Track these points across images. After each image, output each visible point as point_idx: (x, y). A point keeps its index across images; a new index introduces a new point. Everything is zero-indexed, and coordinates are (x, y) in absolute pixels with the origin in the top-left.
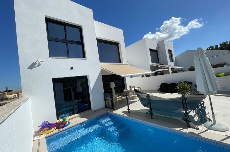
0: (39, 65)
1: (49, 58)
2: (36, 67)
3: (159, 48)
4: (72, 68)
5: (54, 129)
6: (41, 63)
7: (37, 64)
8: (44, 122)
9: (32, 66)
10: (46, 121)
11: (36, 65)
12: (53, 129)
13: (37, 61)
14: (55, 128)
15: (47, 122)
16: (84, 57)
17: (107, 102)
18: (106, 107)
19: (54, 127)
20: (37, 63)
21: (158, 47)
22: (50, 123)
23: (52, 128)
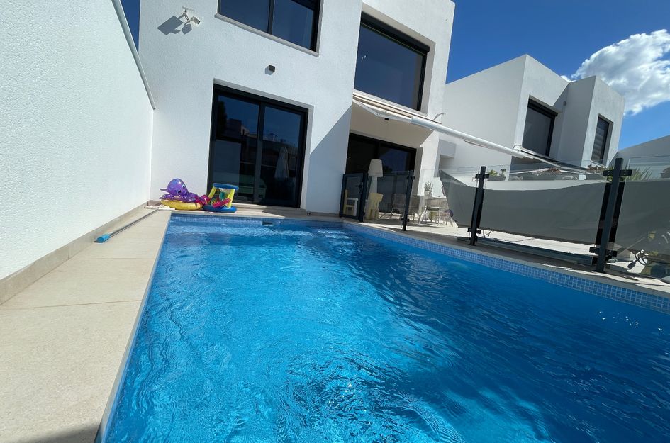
0: (187, 29)
1: (216, 16)
2: (179, 31)
3: (565, 104)
4: (271, 69)
5: (197, 206)
6: (192, 23)
7: (182, 26)
8: (176, 180)
9: (170, 26)
10: (181, 181)
11: (180, 28)
12: (193, 205)
13: (184, 15)
14: (199, 206)
15: (183, 183)
16: (313, 46)
17: (346, 206)
18: (341, 215)
19: (195, 202)
20: (184, 20)
21: (564, 99)
22: (190, 191)
23: (190, 202)
